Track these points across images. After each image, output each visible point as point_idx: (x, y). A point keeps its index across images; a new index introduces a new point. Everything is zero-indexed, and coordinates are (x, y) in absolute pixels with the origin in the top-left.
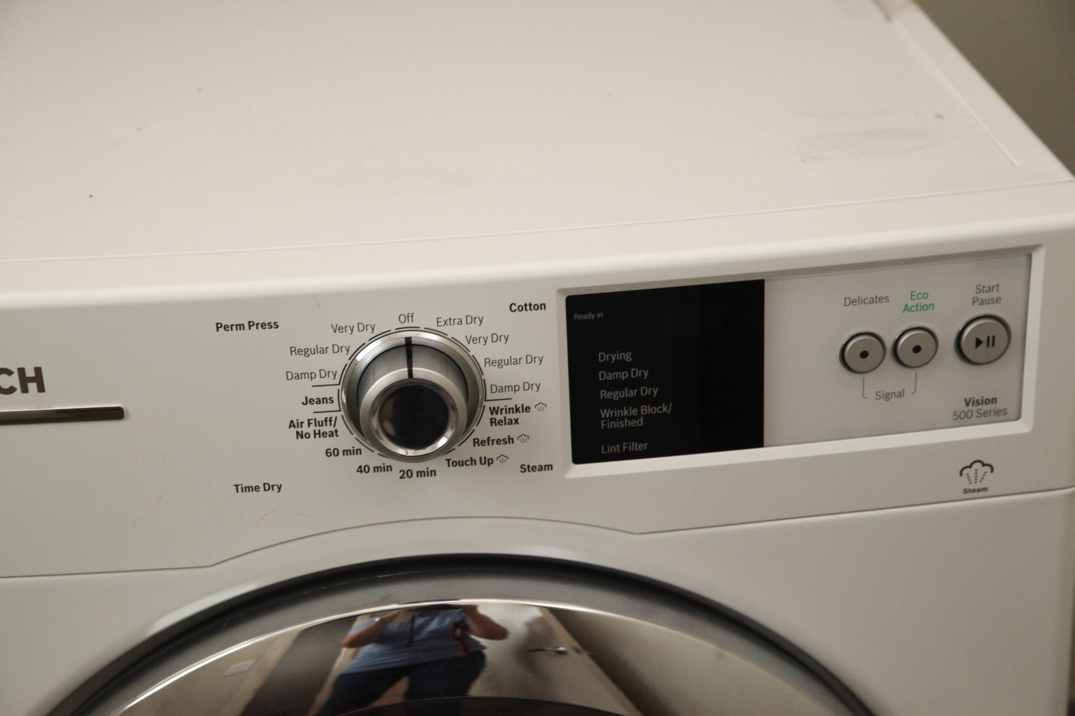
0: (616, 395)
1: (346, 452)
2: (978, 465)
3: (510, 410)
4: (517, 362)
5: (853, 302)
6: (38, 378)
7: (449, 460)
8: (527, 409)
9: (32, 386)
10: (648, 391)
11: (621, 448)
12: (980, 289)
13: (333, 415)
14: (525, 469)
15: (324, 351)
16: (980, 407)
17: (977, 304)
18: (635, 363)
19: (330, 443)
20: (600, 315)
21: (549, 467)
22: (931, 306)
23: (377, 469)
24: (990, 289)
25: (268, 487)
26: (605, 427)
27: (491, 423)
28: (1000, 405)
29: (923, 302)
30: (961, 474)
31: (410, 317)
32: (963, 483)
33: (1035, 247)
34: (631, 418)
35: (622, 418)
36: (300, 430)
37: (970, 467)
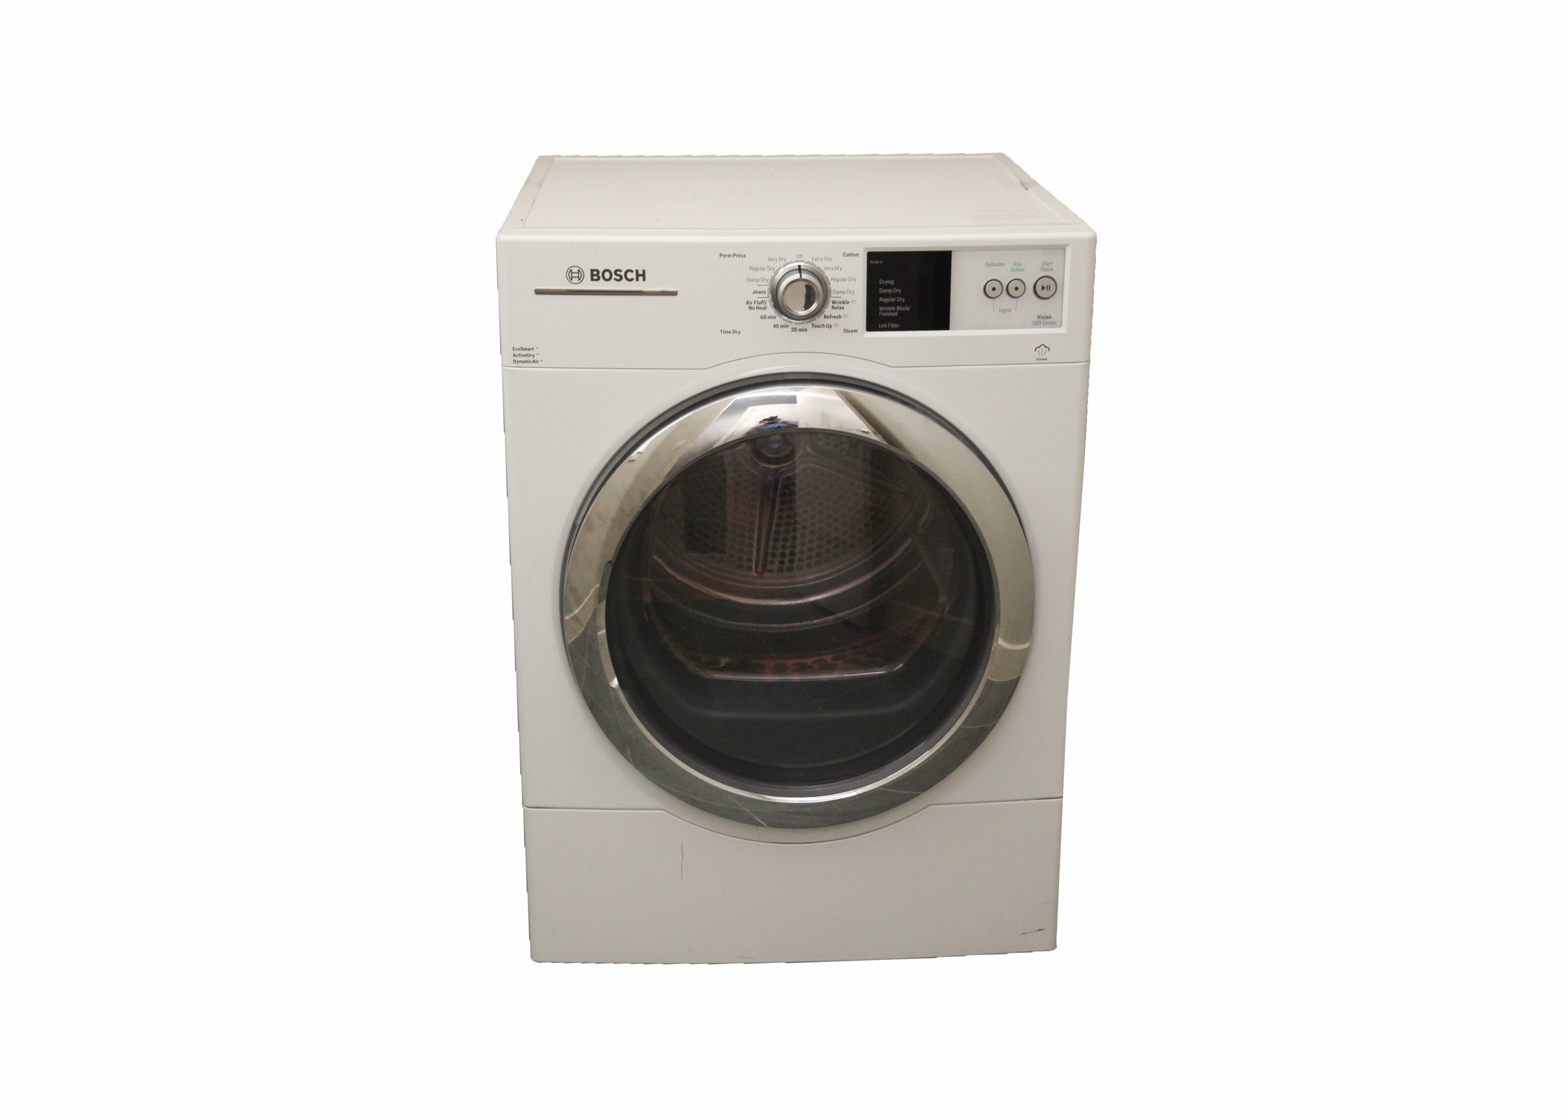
0: (886, 300)
1: (770, 317)
2: (1043, 347)
3: (840, 303)
4: (845, 280)
5: (989, 265)
6: (644, 275)
7: (813, 324)
8: (848, 303)
9: (641, 278)
10: (900, 299)
11: (888, 325)
12: (1044, 263)
13: (765, 299)
14: (846, 331)
15: (764, 269)
16: (1044, 320)
17: (1042, 270)
18: (895, 286)
19: (763, 312)
20: (881, 262)
21: (856, 331)
22: (1023, 270)
23: (782, 326)
24: (1048, 264)
25: (735, 332)
26: (881, 315)
27: (832, 308)
28: (1052, 320)
29: (1020, 267)
30: (1035, 350)
31: (801, 256)
32: (1036, 355)
33: (1067, 245)
34: (892, 312)
35: (888, 311)
36: (750, 305)
37: (1040, 347)
